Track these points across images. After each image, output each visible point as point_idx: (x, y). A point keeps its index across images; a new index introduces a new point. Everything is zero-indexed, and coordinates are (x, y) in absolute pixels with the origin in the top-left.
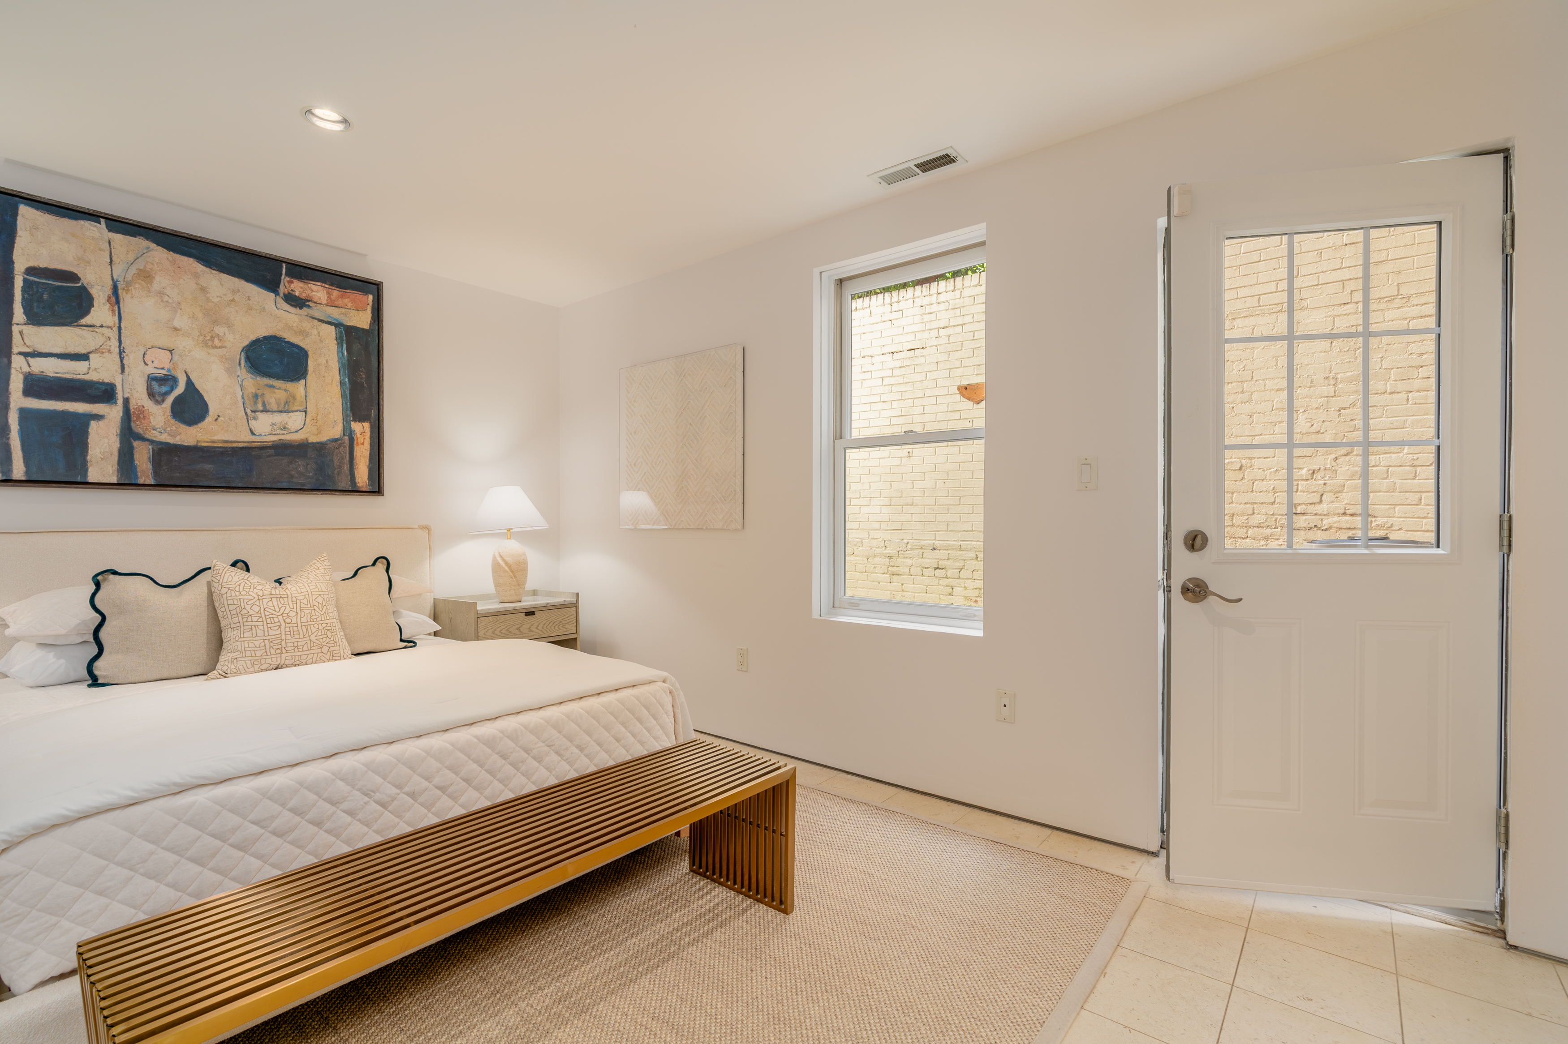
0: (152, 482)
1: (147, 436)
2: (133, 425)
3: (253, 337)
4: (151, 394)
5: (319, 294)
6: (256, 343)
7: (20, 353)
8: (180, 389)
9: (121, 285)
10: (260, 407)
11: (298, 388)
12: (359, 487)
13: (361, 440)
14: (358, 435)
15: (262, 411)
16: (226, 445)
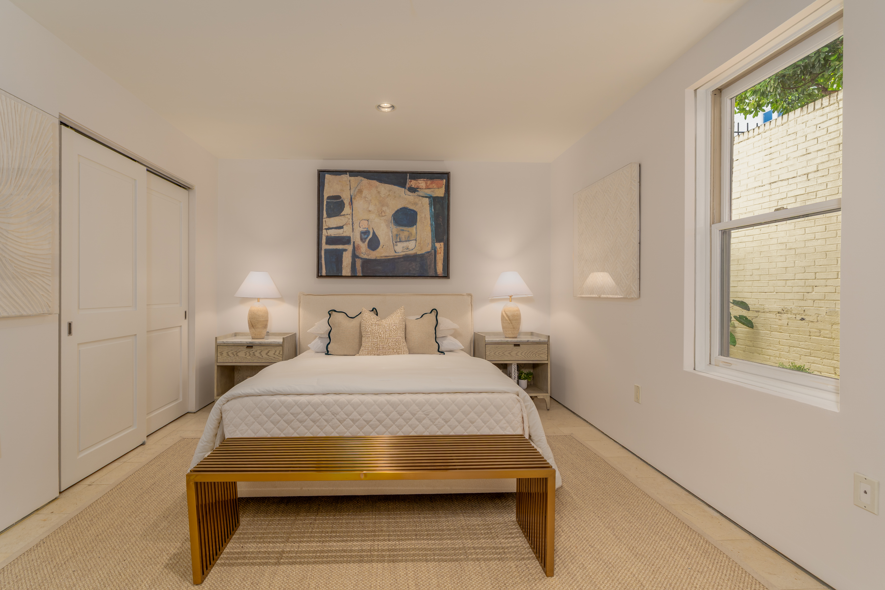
0: (361, 275)
1: (360, 256)
2: (356, 252)
3: (396, 210)
4: (361, 239)
5: (422, 185)
6: (397, 212)
7: (325, 229)
8: (371, 236)
9: (353, 197)
10: (398, 240)
11: (413, 230)
12: (438, 275)
13: (439, 251)
14: (438, 249)
15: (399, 242)
16: (386, 258)
